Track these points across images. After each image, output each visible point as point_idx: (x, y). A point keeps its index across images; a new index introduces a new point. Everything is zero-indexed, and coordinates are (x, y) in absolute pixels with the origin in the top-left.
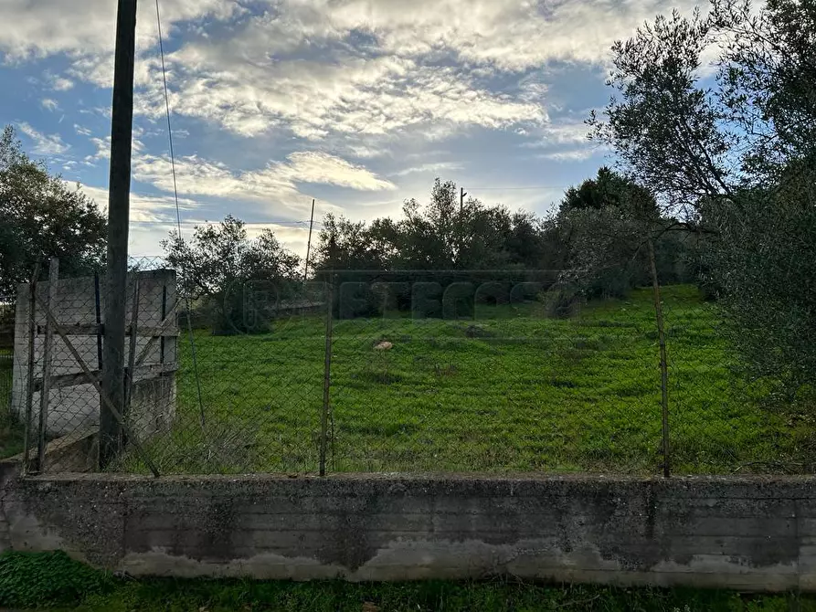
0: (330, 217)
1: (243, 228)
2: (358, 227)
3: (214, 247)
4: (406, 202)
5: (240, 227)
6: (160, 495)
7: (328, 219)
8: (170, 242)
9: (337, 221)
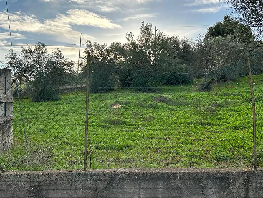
0: (89, 42)
1: (46, 47)
2: (103, 46)
3: (31, 57)
4: (127, 34)
5: (44, 47)
6: (4, 181)
7: (88, 43)
8: (9, 55)
9: (93, 44)
